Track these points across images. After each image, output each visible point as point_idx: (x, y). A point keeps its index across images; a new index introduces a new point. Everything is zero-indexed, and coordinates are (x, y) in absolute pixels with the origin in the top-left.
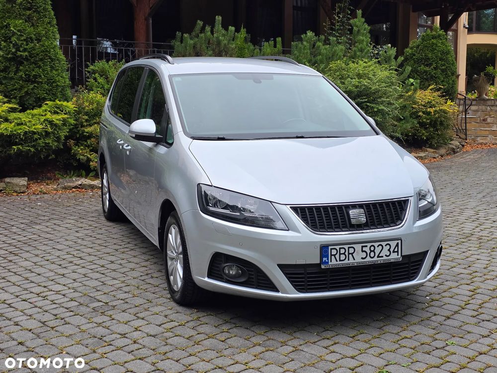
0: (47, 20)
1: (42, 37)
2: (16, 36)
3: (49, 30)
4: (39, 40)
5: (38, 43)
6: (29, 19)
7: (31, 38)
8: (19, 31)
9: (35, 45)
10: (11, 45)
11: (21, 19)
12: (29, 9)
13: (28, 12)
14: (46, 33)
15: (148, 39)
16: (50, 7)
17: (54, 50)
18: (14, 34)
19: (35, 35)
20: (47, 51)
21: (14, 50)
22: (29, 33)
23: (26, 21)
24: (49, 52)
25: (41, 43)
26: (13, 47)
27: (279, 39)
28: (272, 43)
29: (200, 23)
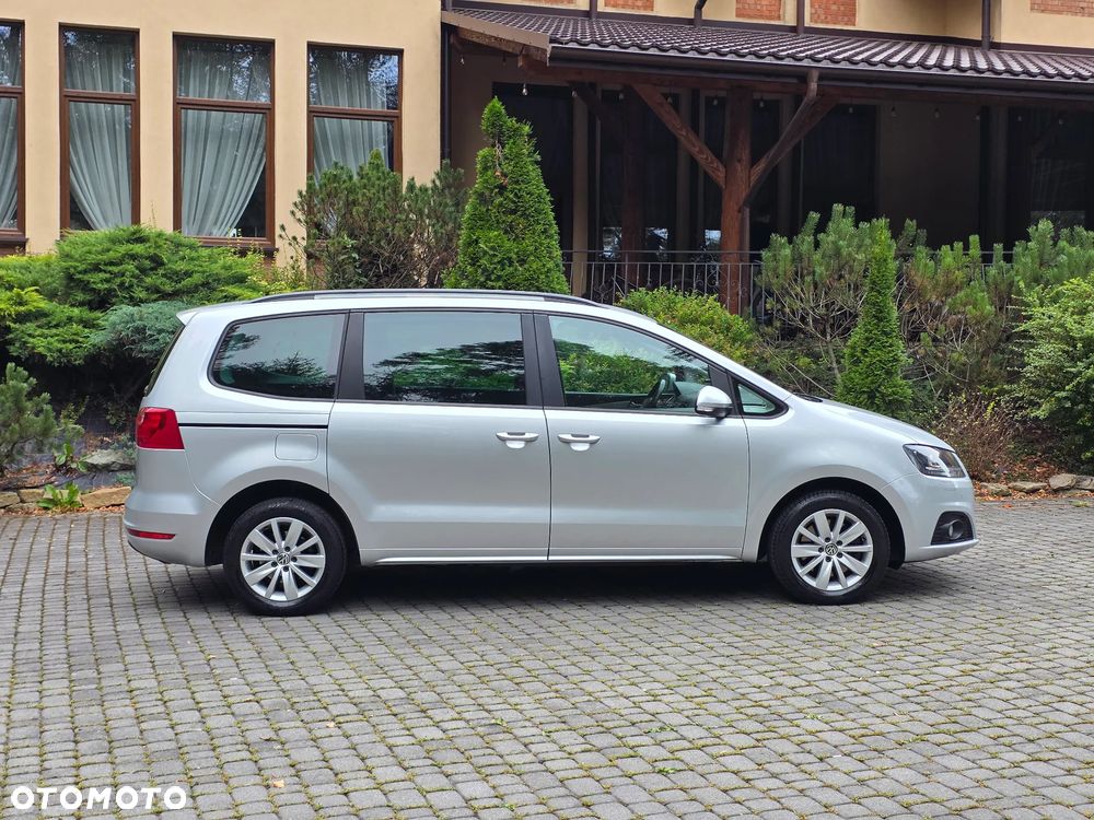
0: (540, 228)
1: (528, 256)
2: (488, 257)
3: (541, 244)
4: (522, 262)
5: (521, 265)
6: (510, 229)
7: (510, 259)
8: (493, 248)
9: (516, 270)
10: (480, 271)
11: (498, 228)
12: (513, 212)
13: (510, 218)
14: (536, 249)
15: (741, 247)
16: (548, 208)
17: (547, 276)
18: (485, 253)
19: (517, 253)
20: (533, 279)
21: (482, 279)
22: (509, 251)
23: (506, 232)
24: (537, 280)
25: (526, 266)
26: (482, 273)
27: (974, 239)
28: (959, 245)
29: (815, 216)
